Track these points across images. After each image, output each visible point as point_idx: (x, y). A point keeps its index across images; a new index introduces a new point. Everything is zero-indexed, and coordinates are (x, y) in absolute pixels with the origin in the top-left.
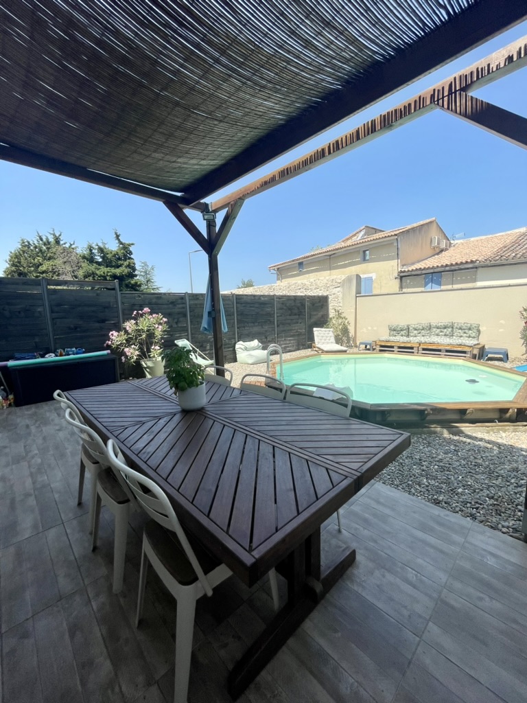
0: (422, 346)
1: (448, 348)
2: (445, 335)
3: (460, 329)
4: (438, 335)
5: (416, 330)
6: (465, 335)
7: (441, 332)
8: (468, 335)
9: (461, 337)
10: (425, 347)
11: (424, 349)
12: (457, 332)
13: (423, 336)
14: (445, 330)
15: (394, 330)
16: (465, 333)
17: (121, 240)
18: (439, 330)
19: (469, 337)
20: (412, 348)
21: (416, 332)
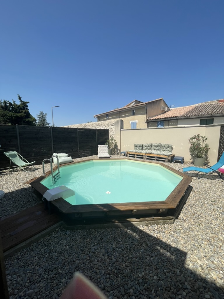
0: (147, 155)
1: (158, 156)
2: (158, 150)
3: (164, 147)
4: (155, 149)
5: (146, 147)
6: (166, 150)
7: (156, 148)
8: (167, 150)
9: (165, 151)
10: (148, 155)
11: (148, 156)
12: (163, 148)
13: (149, 150)
14: (158, 147)
15: (137, 147)
16: (166, 149)
17: (22, 100)
18: (155, 147)
19: (168, 151)
20: (142, 156)
21: (146, 148)
